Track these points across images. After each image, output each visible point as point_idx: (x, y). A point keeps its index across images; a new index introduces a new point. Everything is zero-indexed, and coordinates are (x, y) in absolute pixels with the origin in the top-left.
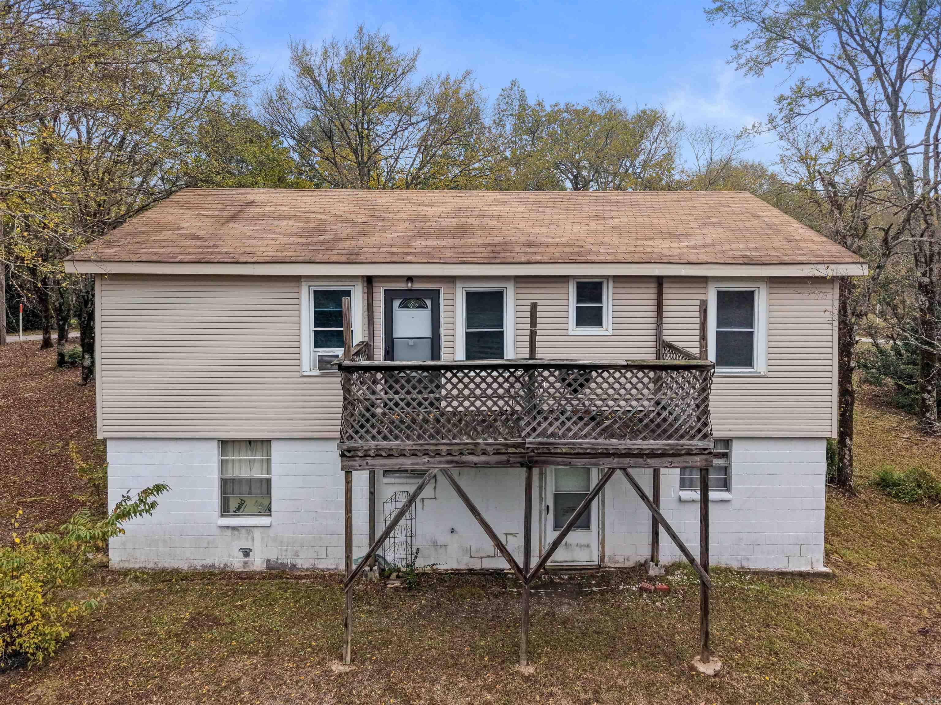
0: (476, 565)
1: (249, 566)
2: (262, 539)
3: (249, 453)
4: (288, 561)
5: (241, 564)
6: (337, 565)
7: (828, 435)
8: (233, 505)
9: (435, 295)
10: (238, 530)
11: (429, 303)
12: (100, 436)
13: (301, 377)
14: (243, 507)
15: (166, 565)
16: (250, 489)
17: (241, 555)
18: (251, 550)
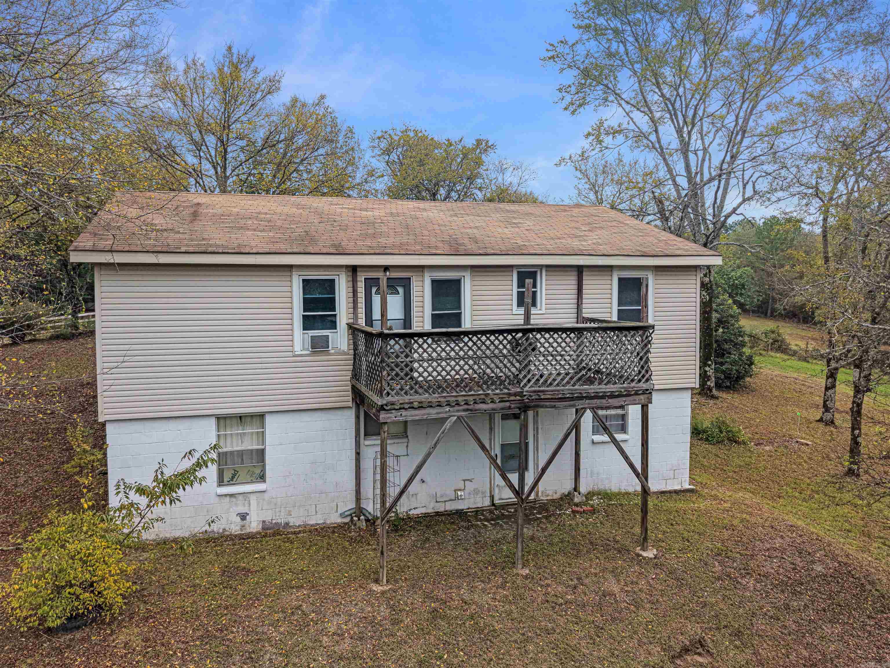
0: (441, 508)
1: (245, 529)
2: (258, 504)
3: (240, 428)
4: (282, 519)
5: (238, 528)
6: (325, 520)
7: (693, 385)
8: (227, 477)
9: (406, 283)
10: (235, 497)
11: (401, 290)
12: (101, 419)
13: (294, 356)
14: (236, 477)
15: (168, 536)
16: (242, 460)
17: (238, 519)
18: (248, 514)
